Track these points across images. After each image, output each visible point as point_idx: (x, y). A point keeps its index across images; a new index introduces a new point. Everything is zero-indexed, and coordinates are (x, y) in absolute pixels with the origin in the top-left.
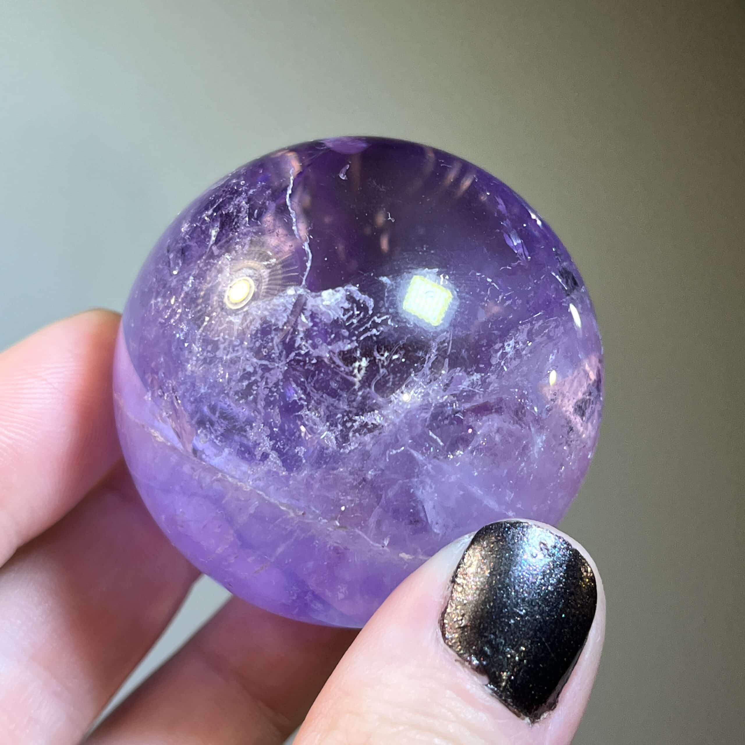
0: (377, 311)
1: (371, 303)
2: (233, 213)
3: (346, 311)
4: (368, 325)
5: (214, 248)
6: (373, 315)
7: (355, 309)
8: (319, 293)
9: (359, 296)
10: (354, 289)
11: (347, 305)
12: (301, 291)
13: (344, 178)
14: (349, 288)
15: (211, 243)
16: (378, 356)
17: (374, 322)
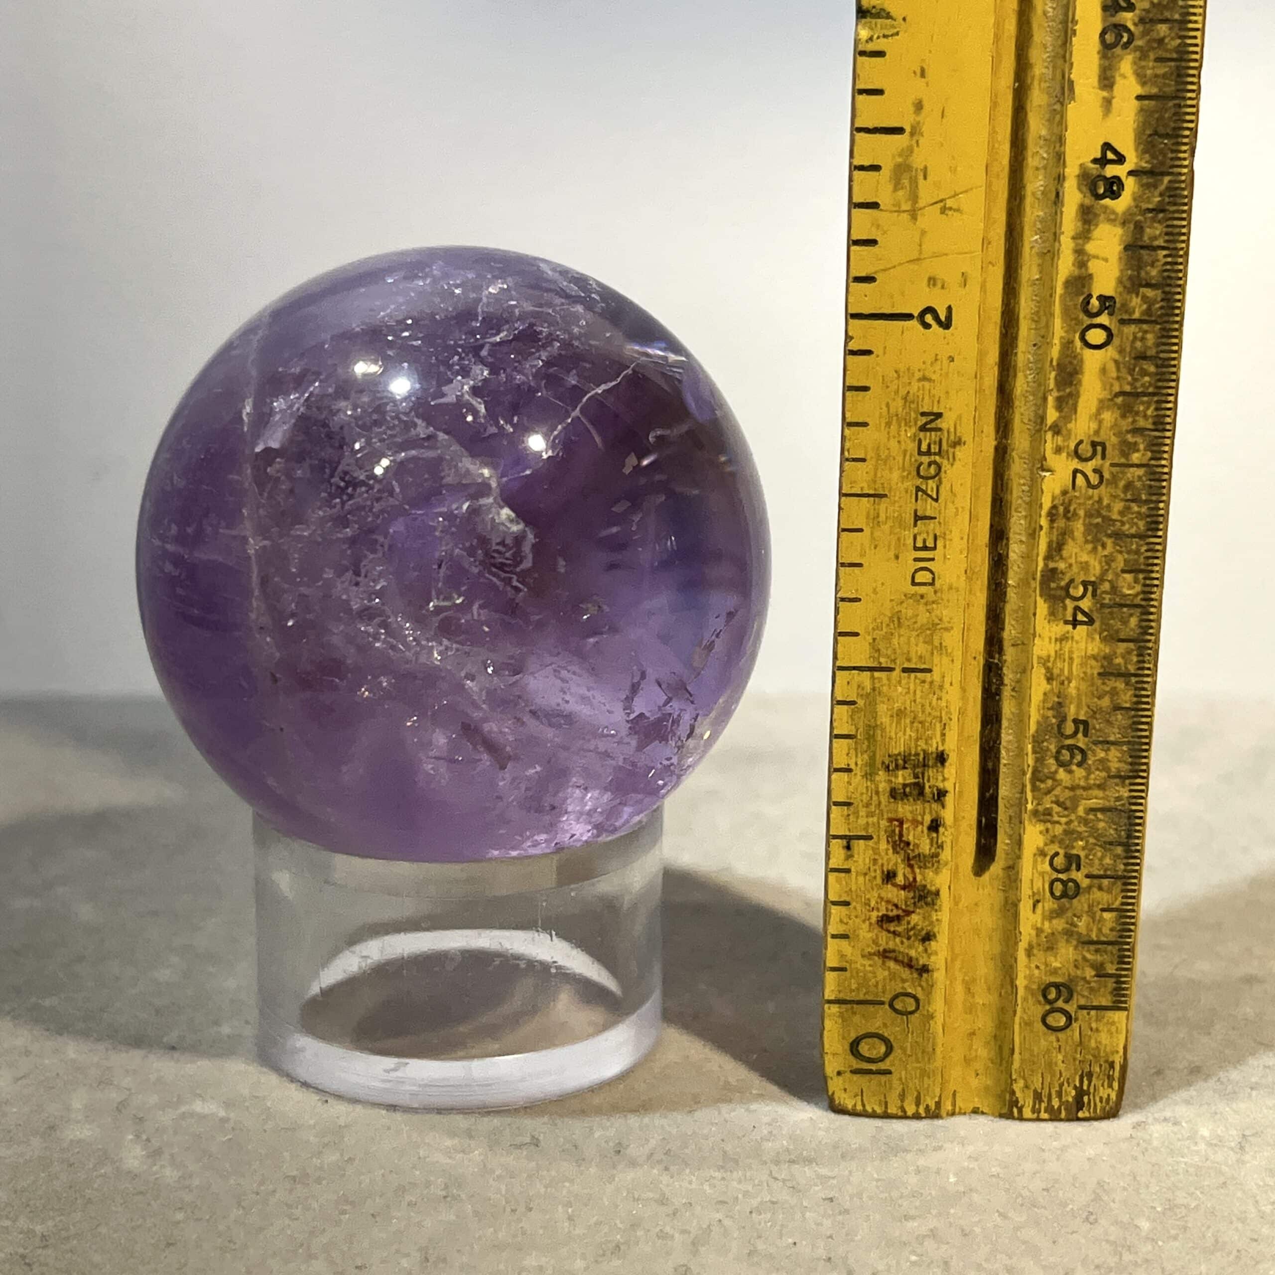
0: (523, 576)
1: (527, 564)
2: (540, 340)
3: (502, 543)
4: (503, 575)
5: (487, 347)
6: (515, 574)
7: (511, 552)
8: (502, 503)
9: (527, 548)
10: (530, 536)
11: (509, 541)
12: (494, 484)
13: (650, 439)
14: (529, 532)
15: (492, 340)
16: (475, 607)
17: (511, 579)
